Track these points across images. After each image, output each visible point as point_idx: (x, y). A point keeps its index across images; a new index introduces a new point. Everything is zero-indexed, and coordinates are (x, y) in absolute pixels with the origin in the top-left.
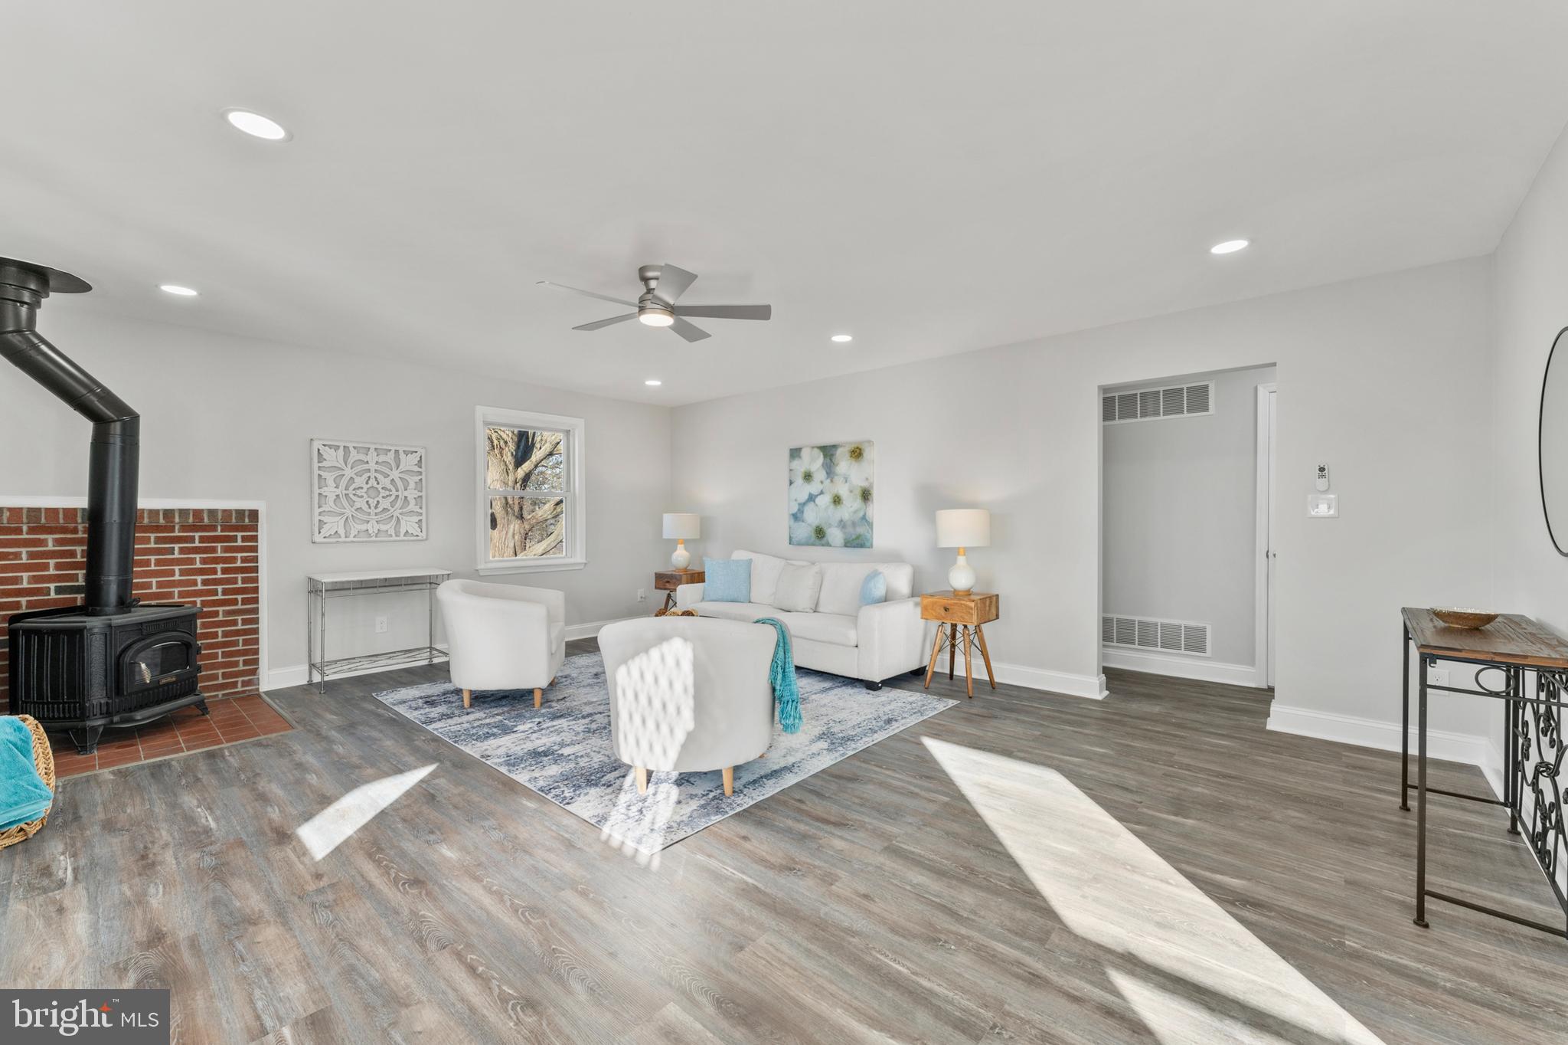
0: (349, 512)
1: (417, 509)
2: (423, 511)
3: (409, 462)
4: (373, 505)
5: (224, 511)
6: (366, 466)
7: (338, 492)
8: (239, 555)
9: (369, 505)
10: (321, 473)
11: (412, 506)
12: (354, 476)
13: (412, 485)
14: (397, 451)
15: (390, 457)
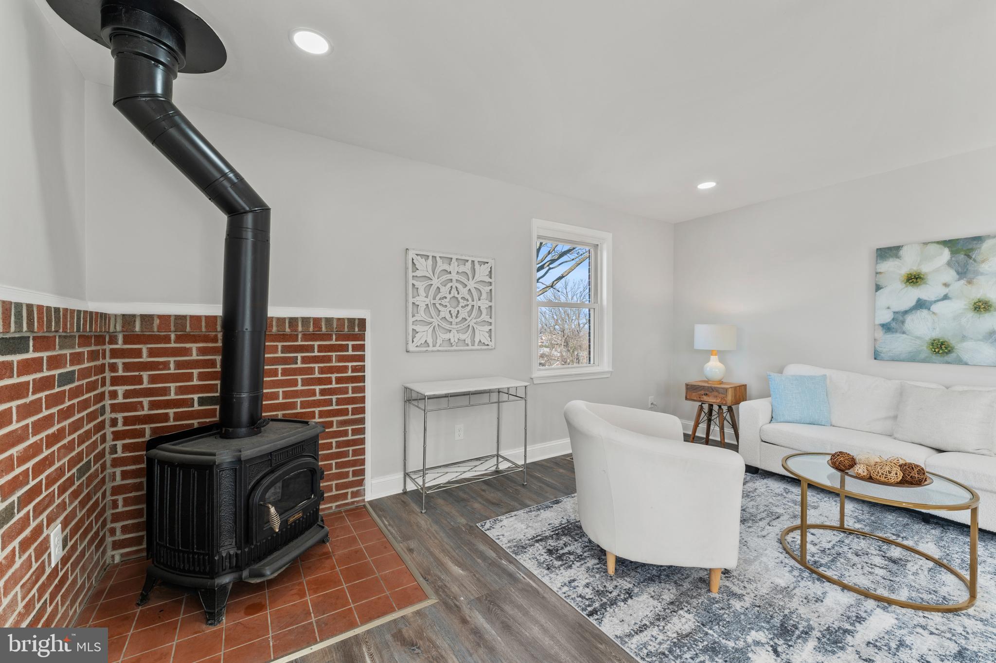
0: (435, 321)
1: (488, 318)
2: (492, 321)
3: (482, 273)
4: (454, 314)
5: (339, 319)
6: (449, 277)
7: (427, 301)
8: (350, 364)
9: (451, 314)
10: (415, 282)
11: (485, 317)
12: (440, 286)
13: (484, 296)
14: (473, 261)
15: (467, 268)
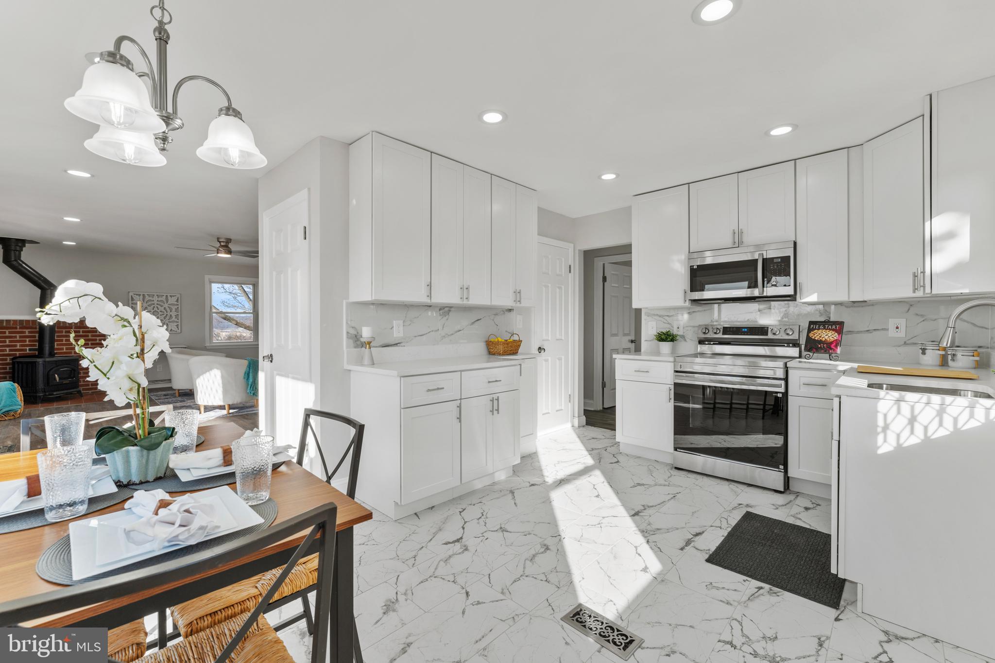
1: (176, 320)
2: (179, 321)
3: (172, 300)
6: (153, 302)
11: (174, 319)
12: (147, 307)
13: (174, 310)
14: (167, 296)
15: (163, 298)
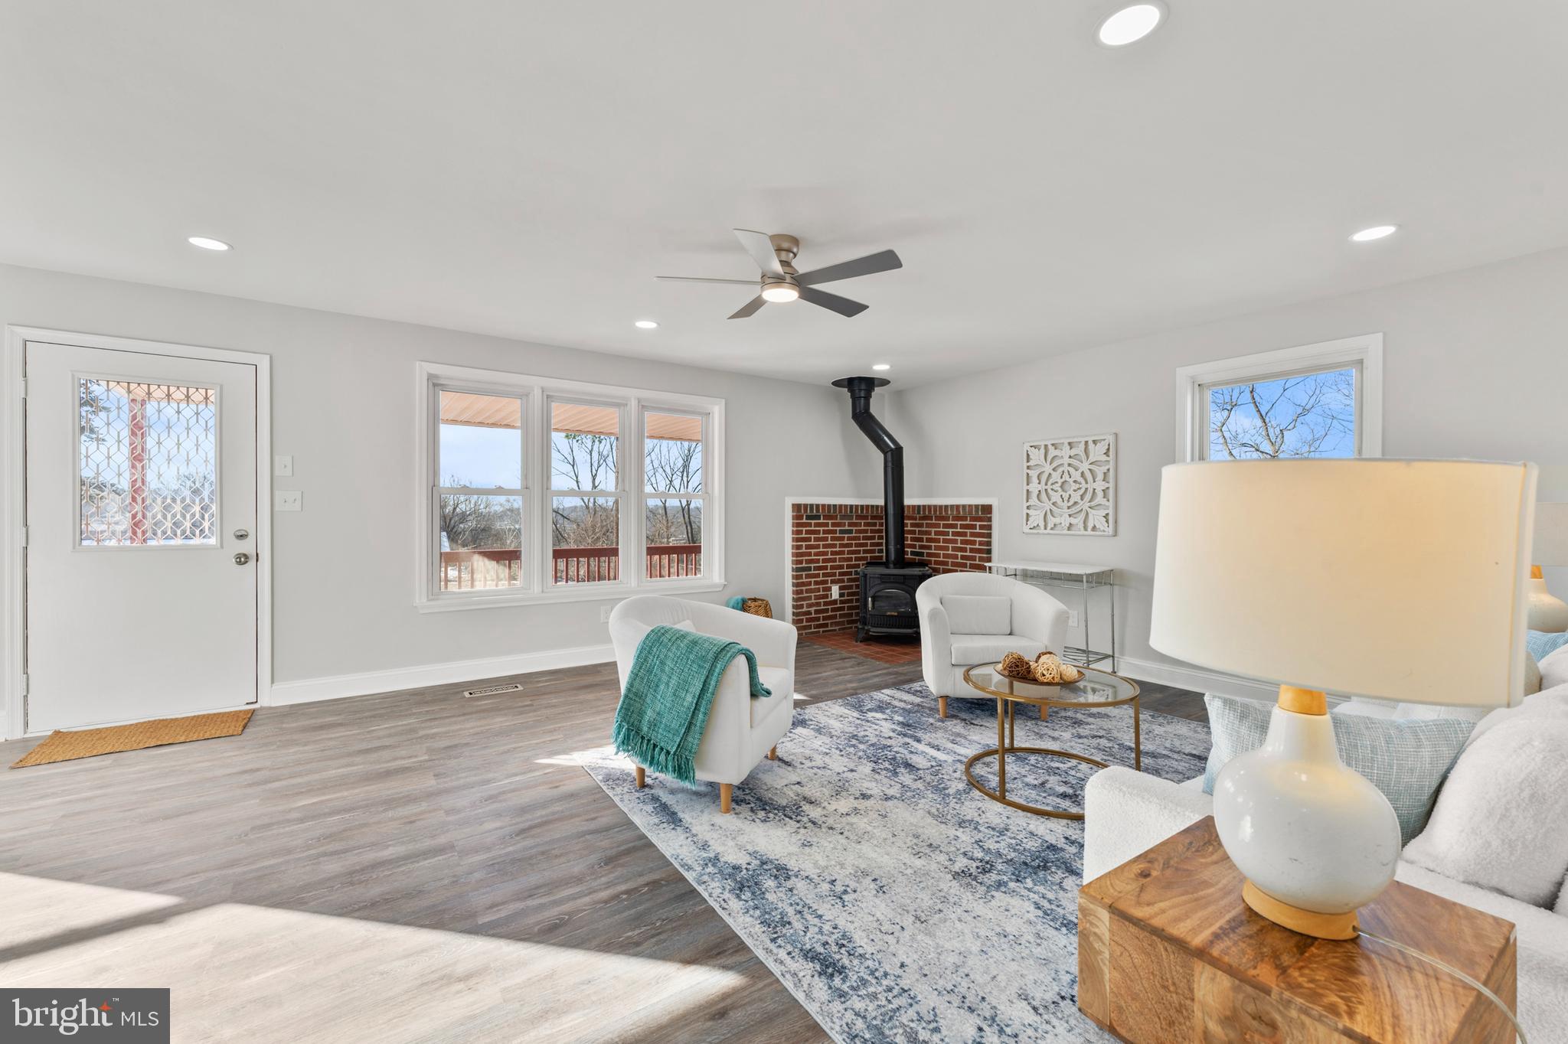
0: (1047, 506)
2: (1111, 504)
3: (1097, 452)
4: (1066, 499)
5: (970, 506)
6: (1060, 462)
7: (1040, 487)
8: (978, 539)
9: (1063, 499)
10: (1029, 471)
11: (1099, 499)
12: (1052, 472)
14: (1086, 442)
15: (1079, 450)
